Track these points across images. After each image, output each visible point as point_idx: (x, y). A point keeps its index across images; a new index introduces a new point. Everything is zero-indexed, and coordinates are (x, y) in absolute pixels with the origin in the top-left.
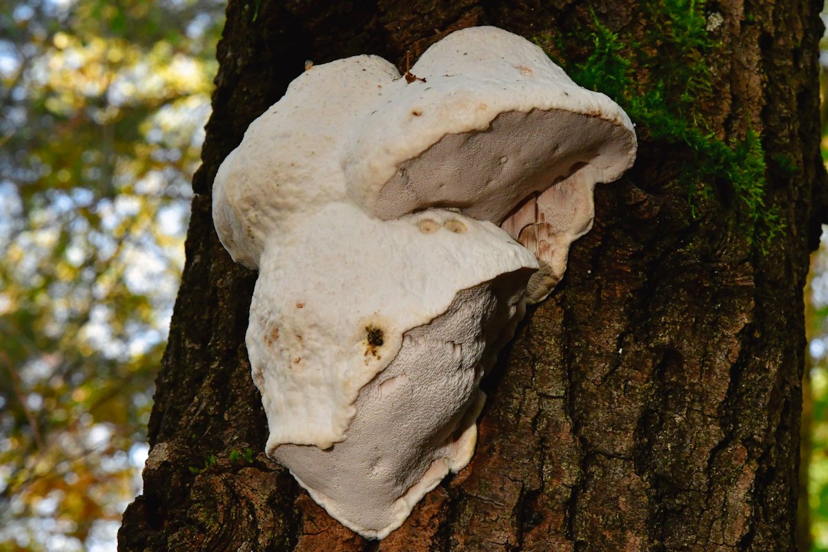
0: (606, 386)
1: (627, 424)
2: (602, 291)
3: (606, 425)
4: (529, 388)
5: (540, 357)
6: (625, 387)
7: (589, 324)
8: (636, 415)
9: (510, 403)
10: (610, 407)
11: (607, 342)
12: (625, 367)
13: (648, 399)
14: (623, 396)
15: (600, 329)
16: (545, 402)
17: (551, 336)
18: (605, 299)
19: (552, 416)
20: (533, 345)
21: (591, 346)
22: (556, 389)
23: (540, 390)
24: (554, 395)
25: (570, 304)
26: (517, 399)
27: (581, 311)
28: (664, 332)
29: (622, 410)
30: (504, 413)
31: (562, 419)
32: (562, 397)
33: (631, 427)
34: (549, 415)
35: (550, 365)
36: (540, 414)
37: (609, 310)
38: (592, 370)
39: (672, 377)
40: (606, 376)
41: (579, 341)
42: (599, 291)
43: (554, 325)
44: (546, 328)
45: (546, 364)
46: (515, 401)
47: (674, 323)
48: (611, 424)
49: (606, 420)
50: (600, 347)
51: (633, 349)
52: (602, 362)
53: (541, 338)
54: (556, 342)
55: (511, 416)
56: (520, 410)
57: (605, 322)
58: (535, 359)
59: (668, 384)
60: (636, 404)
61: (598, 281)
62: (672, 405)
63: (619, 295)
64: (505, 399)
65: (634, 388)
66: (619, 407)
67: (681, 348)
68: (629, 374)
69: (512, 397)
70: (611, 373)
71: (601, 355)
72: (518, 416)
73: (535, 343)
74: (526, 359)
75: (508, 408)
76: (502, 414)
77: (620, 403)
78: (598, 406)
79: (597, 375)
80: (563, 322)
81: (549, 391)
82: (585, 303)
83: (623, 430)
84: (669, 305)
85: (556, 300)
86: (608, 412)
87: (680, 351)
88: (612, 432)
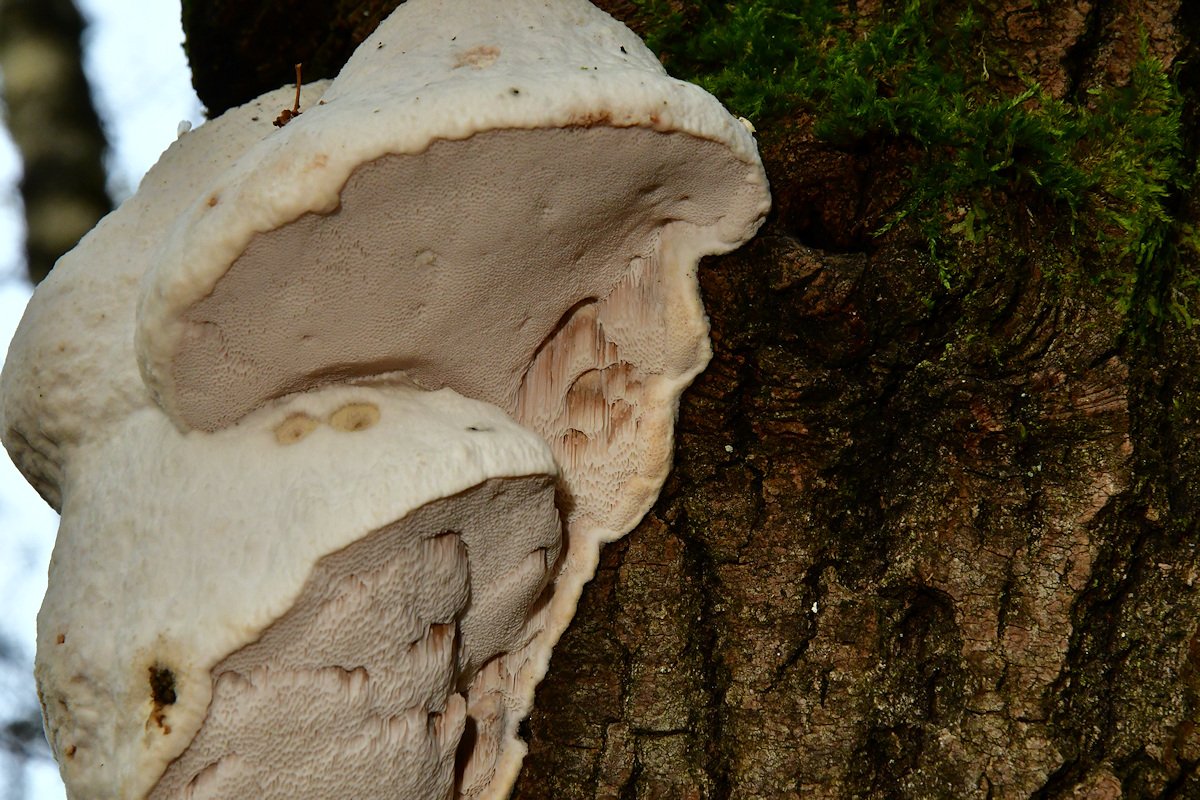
0: (780, 691)
1: (828, 767)
2: (764, 483)
3: (782, 776)
4: (614, 720)
5: (638, 650)
6: (824, 688)
7: (741, 560)
8: (847, 745)
9: (573, 761)
10: (792, 736)
11: (783, 593)
12: (821, 643)
13: (872, 706)
14: (819, 707)
15: (767, 567)
16: (647, 745)
17: (660, 601)
18: (771, 500)
19: (663, 776)
20: (621, 626)
21: (746, 609)
22: (668, 715)
23: (637, 722)
24: (667, 727)
25: (695, 525)
26: (589, 748)
27: (720, 535)
28: (906, 549)
29: (819, 739)
30: (562, 784)
31: (683, 778)
32: (684, 731)
33: (835, 772)
34: (657, 774)
35: (659, 664)
36: (637, 775)
37: (784, 521)
38: (750, 660)
39: (937, 647)
40: (782, 668)
41: (722, 601)
42: (757, 486)
43: (665, 576)
44: (649, 584)
45: (649, 663)
46: (585, 753)
47: (928, 526)
48: (796, 773)
49: (783, 765)
50: (769, 606)
51: (835, 600)
52: (774, 639)
53: (638, 607)
54: (670, 611)
55: (575, 789)
56: (597, 770)
57: (777, 549)
58: (628, 658)
59: (930, 661)
60: (847, 720)
61: (751, 466)
62: (940, 706)
63: (800, 487)
64: (563, 754)
65: (842, 685)
66: (812, 732)
67: (946, 579)
68: (830, 654)
69: (579, 747)
70: (793, 659)
71: (770, 623)
72: (590, 786)
73: (627, 621)
74: (607, 660)
75: (569, 772)
76: (558, 785)
77: (813, 724)
78: (764, 738)
79: (760, 669)
80: (684, 565)
81: (657, 722)
82: (729, 517)
83: (822, 782)
84: (918, 488)
85: (667, 522)
86: (788, 748)
87: (944, 587)
88: (797, 791)
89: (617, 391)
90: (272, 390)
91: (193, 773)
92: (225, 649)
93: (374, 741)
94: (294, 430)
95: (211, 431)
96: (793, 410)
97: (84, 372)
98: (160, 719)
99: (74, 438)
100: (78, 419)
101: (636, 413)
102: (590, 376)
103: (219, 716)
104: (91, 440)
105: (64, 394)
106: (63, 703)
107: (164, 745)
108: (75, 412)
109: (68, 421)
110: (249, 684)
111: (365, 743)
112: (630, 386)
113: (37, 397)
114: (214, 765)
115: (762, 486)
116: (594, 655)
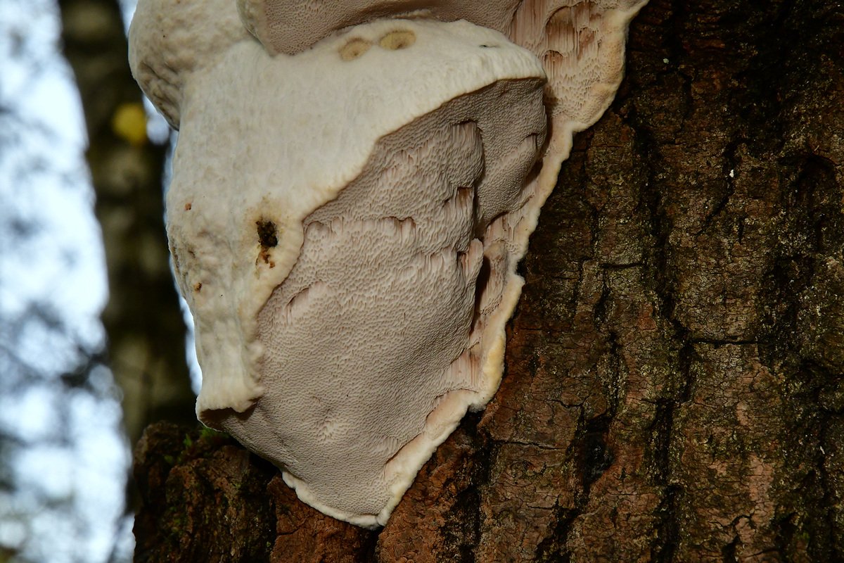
0: (709, 234)
1: (746, 286)
2: (692, 85)
3: (712, 294)
4: (587, 259)
5: (603, 208)
6: (741, 230)
7: (677, 141)
8: (759, 270)
9: (559, 288)
10: (718, 265)
11: (708, 164)
12: (738, 198)
13: (777, 242)
14: (737, 244)
15: (696, 146)
16: (613, 275)
17: (618, 173)
18: (698, 97)
19: (625, 296)
20: (591, 191)
21: (681, 176)
22: (627, 253)
23: (605, 259)
24: (627, 262)
25: (642, 117)
26: (569, 279)
27: (661, 124)
28: (798, 129)
29: (738, 267)
30: (551, 304)
31: (640, 297)
32: (639, 264)
33: (751, 290)
34: (620, 295)
35: (619, 217)
36: (606, 297)
37: (707, 112)
38: (686, 212)
39: (822, 199)
40: (709, 217)
41: (663, 171)
42: (687, 88)
43: (622, 155)
44: (609, 161)
45: (612, 217)
46: (567, 283)
47: (814, 112)
48: (722, 291)
49: (713, 286)
50: (698, 174)
51: (747, 167)
52: (703, 197)
53: (602, 178)
54: (625, 179)
55: (561, 308)
56: (576, 294)
57: (703, 133)
58: (596, 213)
59: (817, 210)
60: (758, 253)
61: (682, 73)
62: (826, 242)
63: (719, 87)
64: (551, 283)
65: (754, 228)
66: (733, 262)
67: (828, 150)
68: (745, 206)
69: (562, 278)
70: (717, 211)
71: (700, 186)
72: (572, 305)
73: (594, 187)
74: (581, 215)
75: (555, 296)
76: (548, 306)
77: (734, 256)
78: (698, 267)
79: (694, 218)
80: (634, 147)
81: (619, 258)
82: (667, 111)
83: (741, 297)
84: (806, 85)
85: (622, 116)
86: (716, 274)
87: (827, 155)
88: (724, 304)
89: (583, 22)
90: (336, 23)
91: (291, 296)
92: (313, 205)
93: (421, 271)
94: (354, 51)
95: (292, 54)
96: (714, 30)
97: (196, 17)
98: (266, 258)
99: (189, 66)
100: (192, 52)
101: (598, 37)
102: (562, 12)
103: (309, 254)
104: (202, 67)
105: (181, 34)
106: (191, 252)
107: (270, 276)
108: (190, 47)
109: (184, 54)
110: (330, 231)
111: (414, 272)
112: (592, 18)
113: (162, 38)
114: (306, 290)
115: (691, 87)
116: (571, 213)
